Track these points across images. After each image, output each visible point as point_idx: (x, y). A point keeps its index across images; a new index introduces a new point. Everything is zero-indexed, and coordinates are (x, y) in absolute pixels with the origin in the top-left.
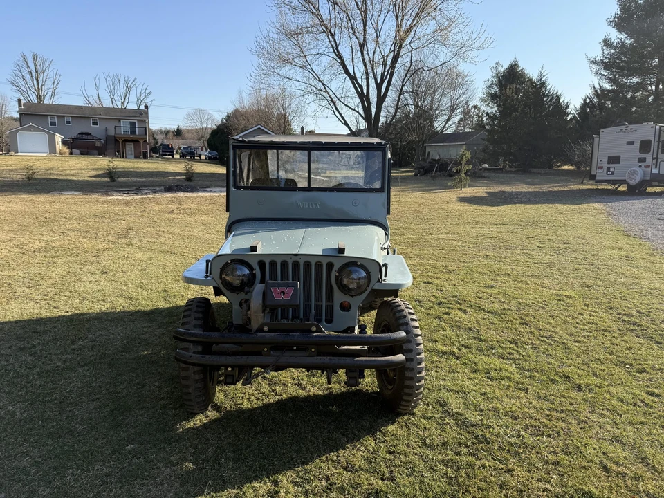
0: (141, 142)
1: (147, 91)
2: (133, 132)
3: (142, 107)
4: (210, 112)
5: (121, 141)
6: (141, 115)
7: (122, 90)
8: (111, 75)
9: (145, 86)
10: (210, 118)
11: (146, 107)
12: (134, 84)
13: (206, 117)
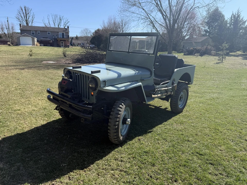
0: (67, 41)
1: (68, 21)
2: (63, 37)
3: (66, 27)
4: (90, 30)
5: (59, 41)
6: (66, 30)
7: (58, 21)
8: (54, 15)
9: (67, 19)
10: (90, 32)
11: (68, 27)
12: (62, 18)
13: (88, 31)
